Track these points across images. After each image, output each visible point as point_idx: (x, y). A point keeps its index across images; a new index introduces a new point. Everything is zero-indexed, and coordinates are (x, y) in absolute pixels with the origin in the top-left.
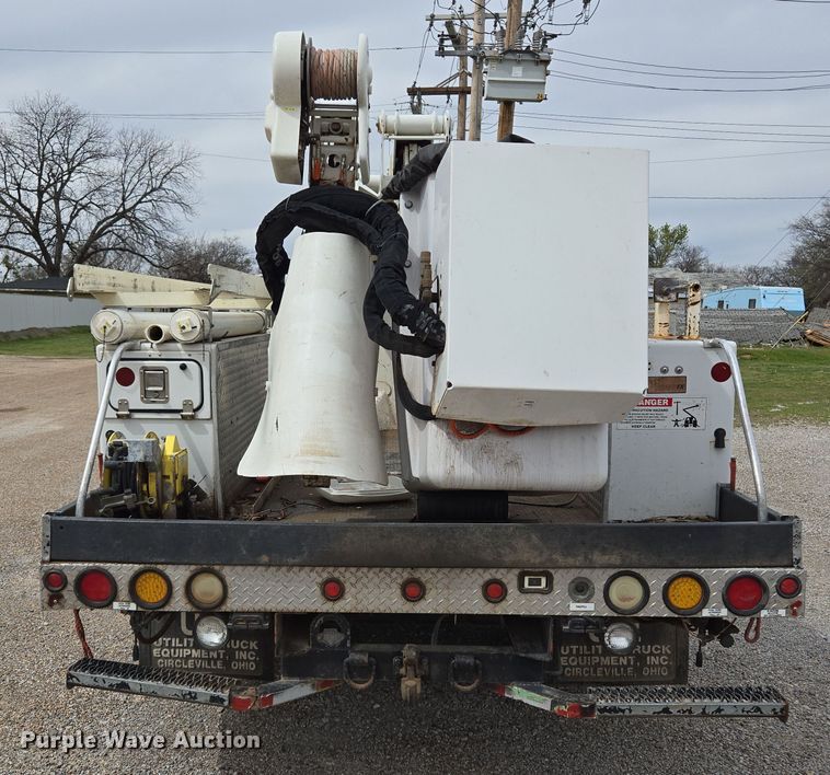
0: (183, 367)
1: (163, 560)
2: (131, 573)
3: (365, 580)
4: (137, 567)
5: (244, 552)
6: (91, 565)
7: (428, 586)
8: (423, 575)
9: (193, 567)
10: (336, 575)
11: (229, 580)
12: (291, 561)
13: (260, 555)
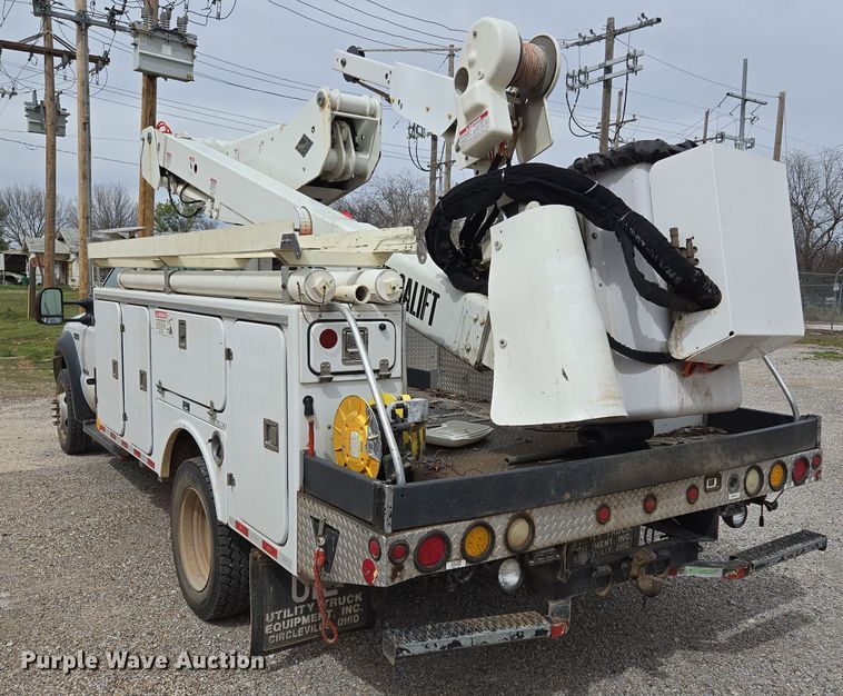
0: (383, 328)
1: (492, 512)
2: (463, 530)
3: (623, 502)
4: (468, 523)
5: (554, 493)
6: (431, 529)
7: (659, 498)
8: (656, 490)
9: (510, 515)
10: (606, 501)
11: (537, 521)
12: (585, 494)
13: (563, 493)
